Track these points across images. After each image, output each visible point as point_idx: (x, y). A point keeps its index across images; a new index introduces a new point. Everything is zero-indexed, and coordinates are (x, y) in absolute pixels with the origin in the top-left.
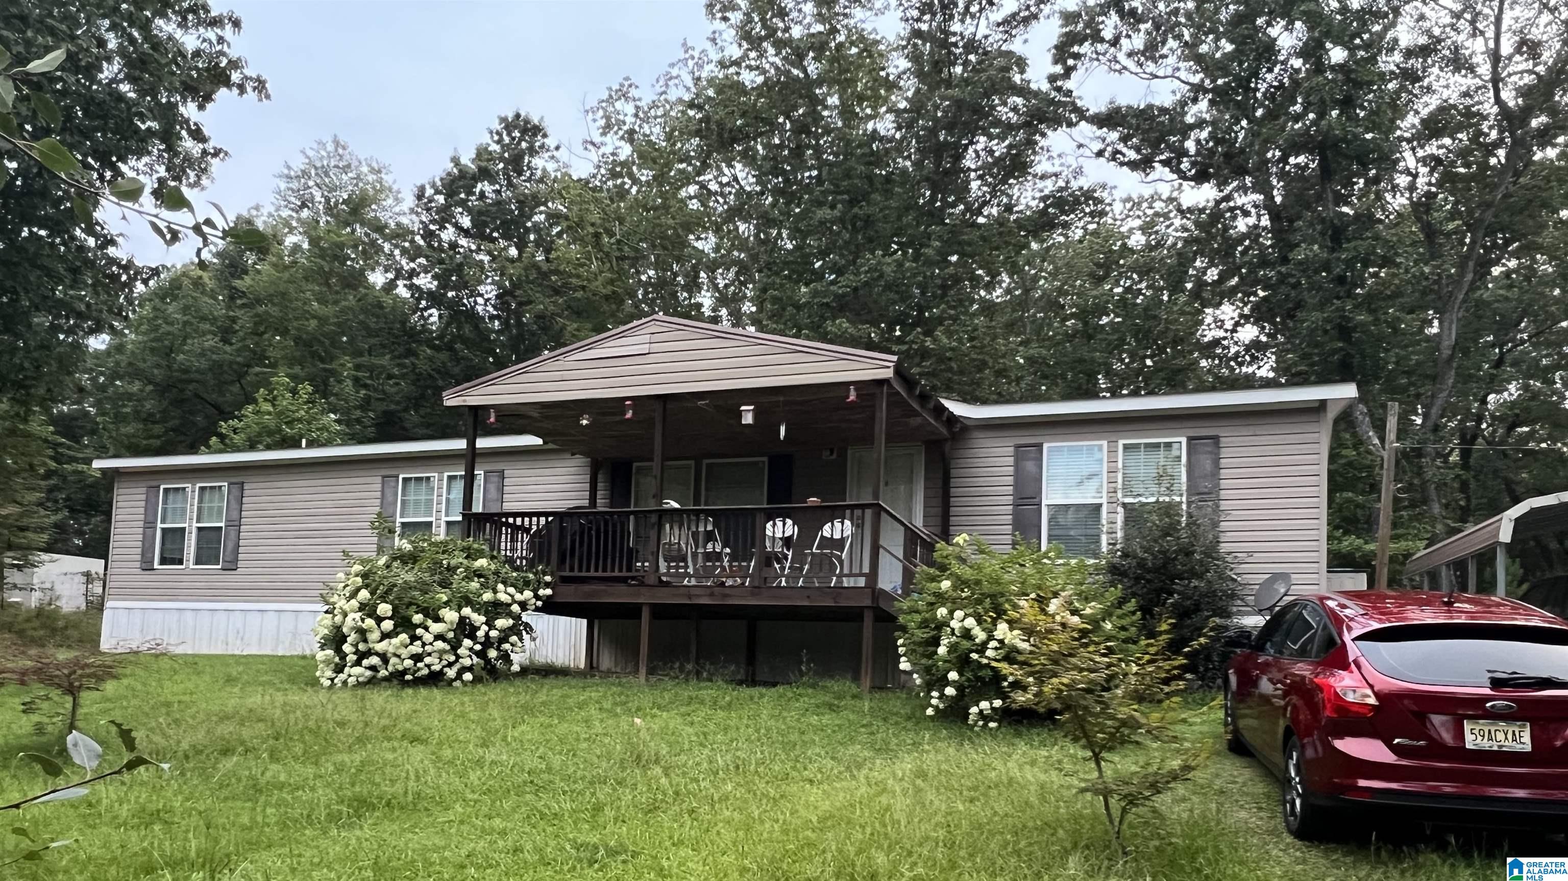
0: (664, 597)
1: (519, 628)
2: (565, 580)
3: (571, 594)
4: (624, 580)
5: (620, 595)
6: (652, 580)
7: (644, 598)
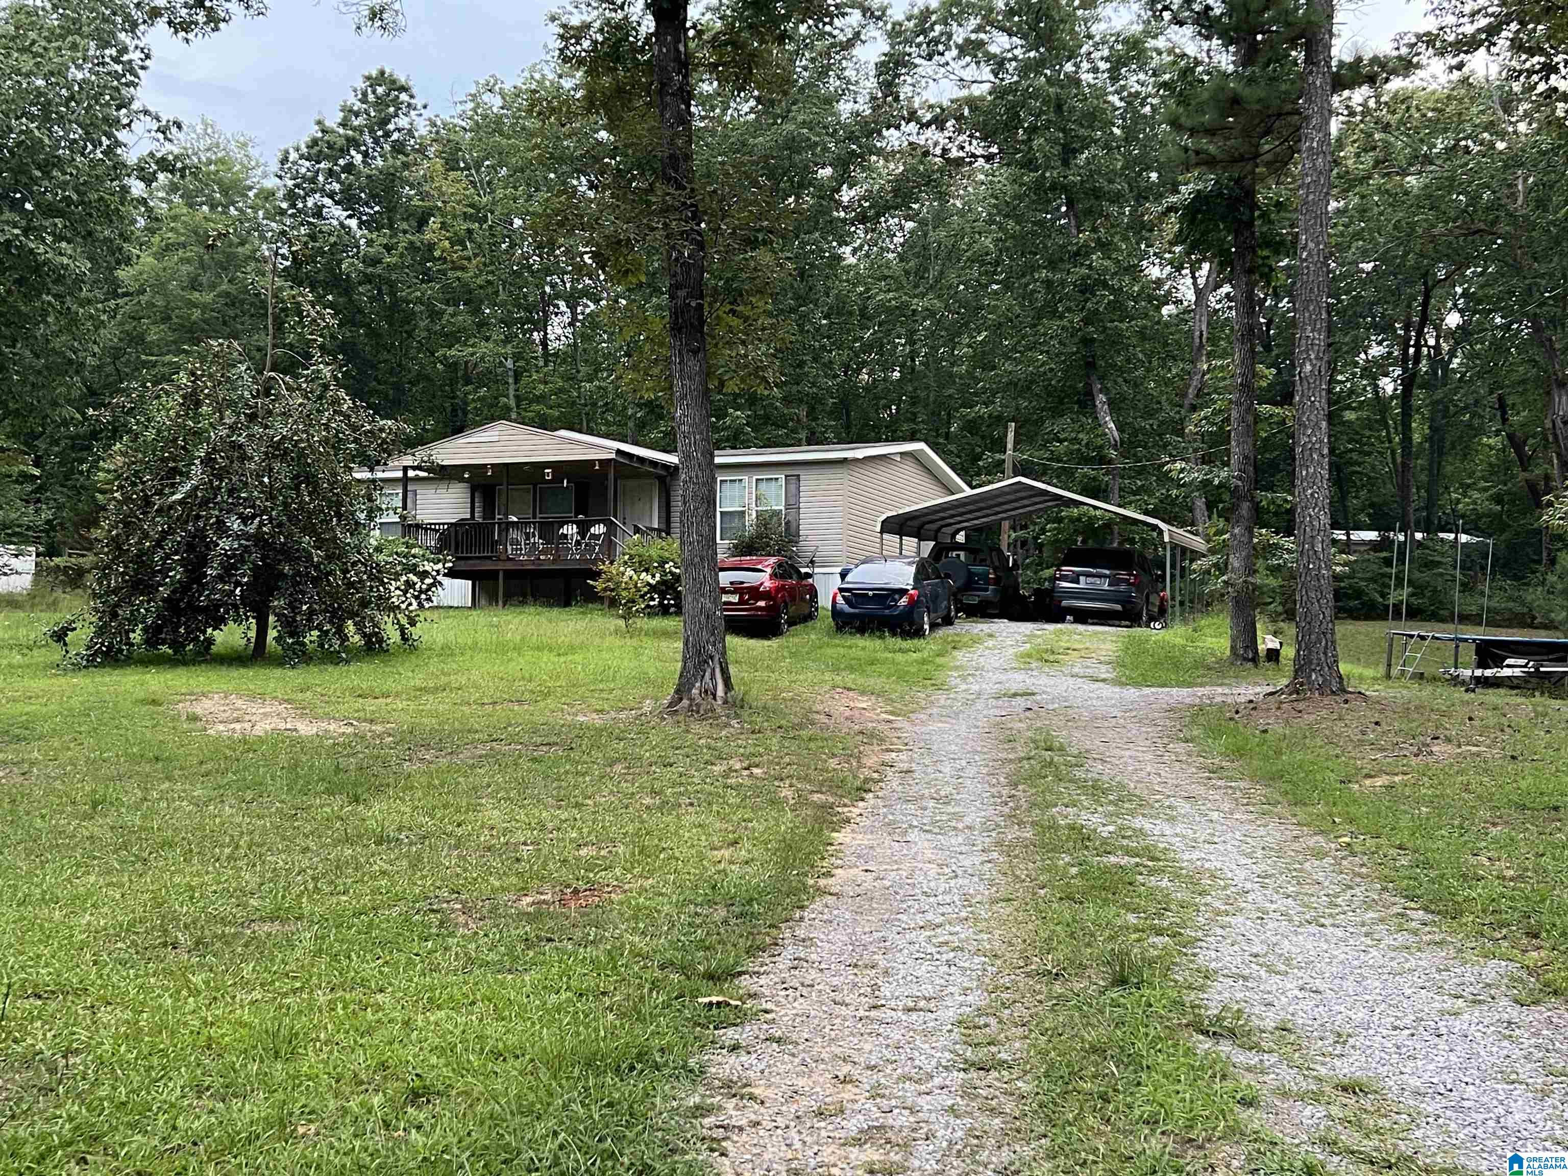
0: (509, 566)
1: (436, 583)
2: (458, 559)
3: (463, 566)
4: (490, 558)
5: (488, 566)
6: (503, 557)
7: (500, 566)
